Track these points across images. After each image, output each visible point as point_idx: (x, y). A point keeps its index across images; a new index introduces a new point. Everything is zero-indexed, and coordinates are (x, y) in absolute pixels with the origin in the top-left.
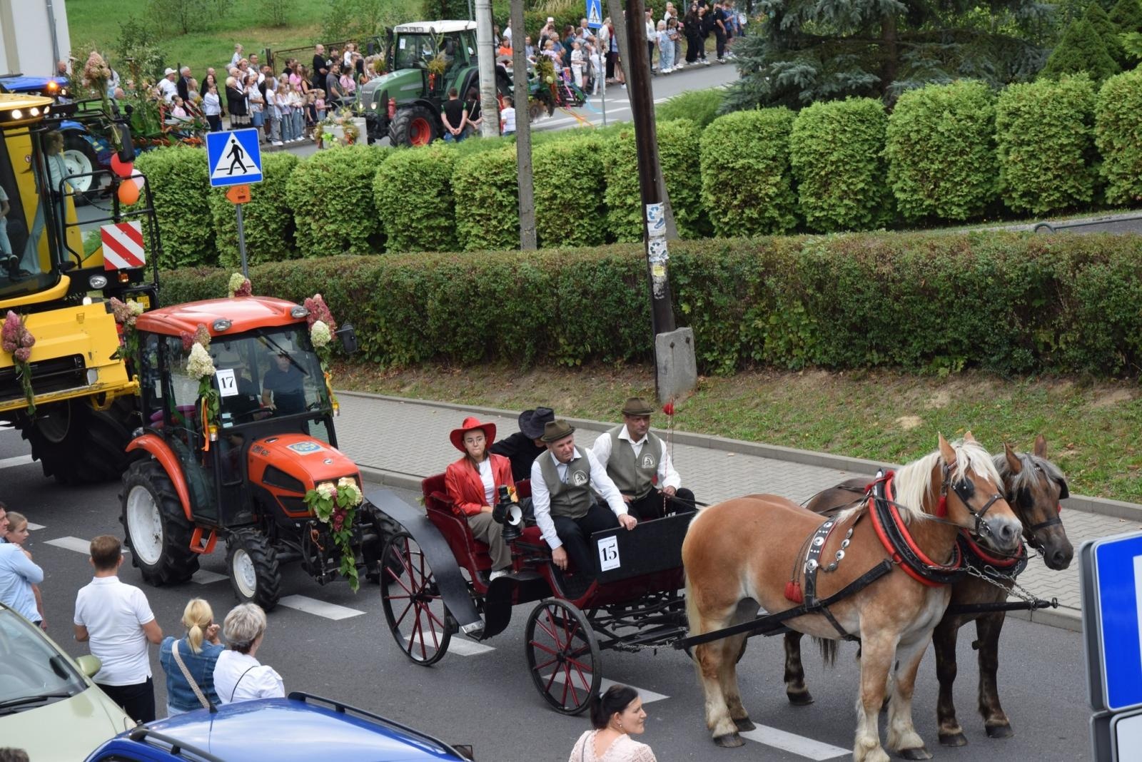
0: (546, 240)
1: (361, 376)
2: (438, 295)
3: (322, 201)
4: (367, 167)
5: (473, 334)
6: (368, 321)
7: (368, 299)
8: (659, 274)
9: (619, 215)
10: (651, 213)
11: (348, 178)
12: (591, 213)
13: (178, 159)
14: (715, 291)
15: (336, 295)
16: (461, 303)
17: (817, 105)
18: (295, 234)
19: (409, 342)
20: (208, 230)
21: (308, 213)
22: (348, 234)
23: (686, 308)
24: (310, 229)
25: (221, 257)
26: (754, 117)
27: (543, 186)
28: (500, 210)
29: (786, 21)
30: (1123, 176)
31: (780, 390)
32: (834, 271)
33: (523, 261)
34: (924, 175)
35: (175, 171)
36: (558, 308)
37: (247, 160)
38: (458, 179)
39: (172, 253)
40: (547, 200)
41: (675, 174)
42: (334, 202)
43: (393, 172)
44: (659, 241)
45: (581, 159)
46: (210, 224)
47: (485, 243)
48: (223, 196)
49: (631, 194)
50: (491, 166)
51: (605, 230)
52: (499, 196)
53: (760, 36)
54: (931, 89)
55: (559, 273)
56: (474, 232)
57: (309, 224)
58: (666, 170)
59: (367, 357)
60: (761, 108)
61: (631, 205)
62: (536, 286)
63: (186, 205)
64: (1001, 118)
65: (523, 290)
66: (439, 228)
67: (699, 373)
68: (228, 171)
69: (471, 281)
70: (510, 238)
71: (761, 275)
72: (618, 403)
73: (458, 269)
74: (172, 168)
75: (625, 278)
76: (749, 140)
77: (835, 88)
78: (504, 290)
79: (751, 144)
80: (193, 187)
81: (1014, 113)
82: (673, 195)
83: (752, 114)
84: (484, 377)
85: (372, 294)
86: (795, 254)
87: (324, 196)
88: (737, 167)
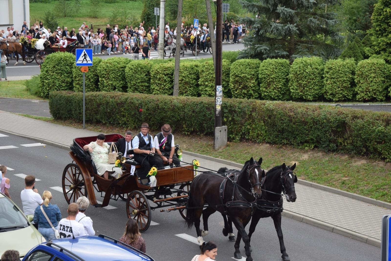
1: (118, 131)
2: (146, 108)
3: (108, 74)
4: (124, 64)
5: (156, 121)
6: (122, 113)
7: (123, 106)
8: (218, 108)
9: (203, 88)
10: (218, 88)
11: (117, 67)
12: (194, 86)
13: (64, 56)
14: (235, 115)
15: (113, 104)
16: (153, 111)
17: (268, 59)
18: (99, 83)
19: (135, 121)
21: (104, 77)
22: (116, 85)
23: (225, 120)
24: (104, 82)
25: (74, 88)
27: (179, 76)
28: (165, 82)
29: (261, 32)
30: (362, 92)
31: (254, 149)
32: (275, 113)
33: (175, 100)
34: (300, 84)
36: (184, 116)
37: (88, 58)
38: (153, 71)
39: (59, 85)
40: (181, 80)
42: (112, 75)
43: (132, 67)
44: (219, 97)
45: (192, 69)
46: (72, 78)
47: (159, 92)
48: (77, 69)
49: (207, 81)
50: (163, 68)
51: (197, 92)
52: (165, 78)
53: (252, 36)
54: (305, 58)
55: (186, 105)
56: (156, 88)
59: (121, 125)
60: (251, 58)
61: (207, 85)
62: (178, 108)
63: (65, 71)
64: (326, 70)
65: (174, 109)
66: (145, 86)
67: (228, 141)
68: (82, 62)
69: (157, 104)
70: (167, 91)
71: (251, 112)
72: (201, 148)
73: (153, 100)
74: (61, 59)
75: (207, 108)
76: (246, 68)
77: (274, 55)
78: (167, 108)
79: (247, 70)
80: (68, 65)
81: (330, 69)
83: (248, 60)
85: (124, 105)
86: (263, 106)
87: (109, 72)
88: (242, 76)
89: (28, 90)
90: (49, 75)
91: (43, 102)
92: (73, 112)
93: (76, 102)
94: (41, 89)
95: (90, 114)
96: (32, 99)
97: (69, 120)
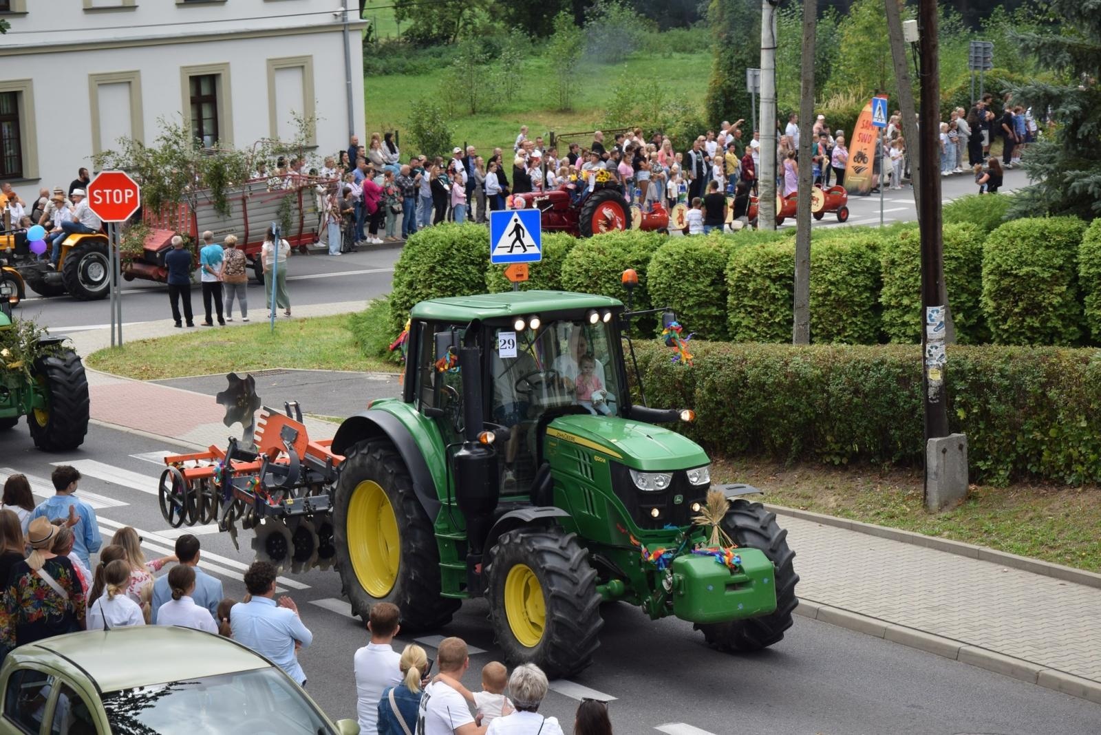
0: (817, 335)
2: (707, 384)
3: (596, 283)
4: (643, 253)
5: (740, 426)
7: (636, 383)
8: (935, 377)
9: (894, 315)
10: (930, 316)
11: (623, 262)
12: (865, 311)
13: (459, 235)
14: (993, 399)
16: (729, 394)
23: (961, 414)
26: (1042, 225)
27: (818, 282)
28: (772, 303)
29: (1084, 129)
31: (1057, 505)
33: (795, 355)
35: (455, 246)
36: (827, 405)
37: (528, 239)
38: (733, 269)
40: (821, 295)
41: (955, 277)
42: (608, 285)
43: (669, 259)
44: (937, 344)
45: (859, 256)
47: (755, 335)
48: (499, 273)
49: (907, 294)
50: (766, 258)
51: (878, 329)
52: (773, 289)
53: (1054, 143)
55: (831, 370)
56: (744, 323)
58: (946, 272)
60: (1051, 215)
61: (906, 306)
62: (807, 381)
63: (464, 280)
65: (793, 384)
66: (710, 317)
67: (971, 482)
68: (509, 249)
69: (741, 372)
70: (780, 332)
71: (1043, 385)
72: (885, 506)
73: (729, 360)
74: (453, 244)
75: (899, 379)
76: (1035, 248)
78: (774, 383)
79: (1038, 252)
80: (472, 263)
82: (952, 299)
83: (1040, 222)
84: (747, 469)
85: (641, 379)
86: (1081, 367)
87: (598, 279)
88: (1021, 274)
90: (417, 296)
96: (369, 370)
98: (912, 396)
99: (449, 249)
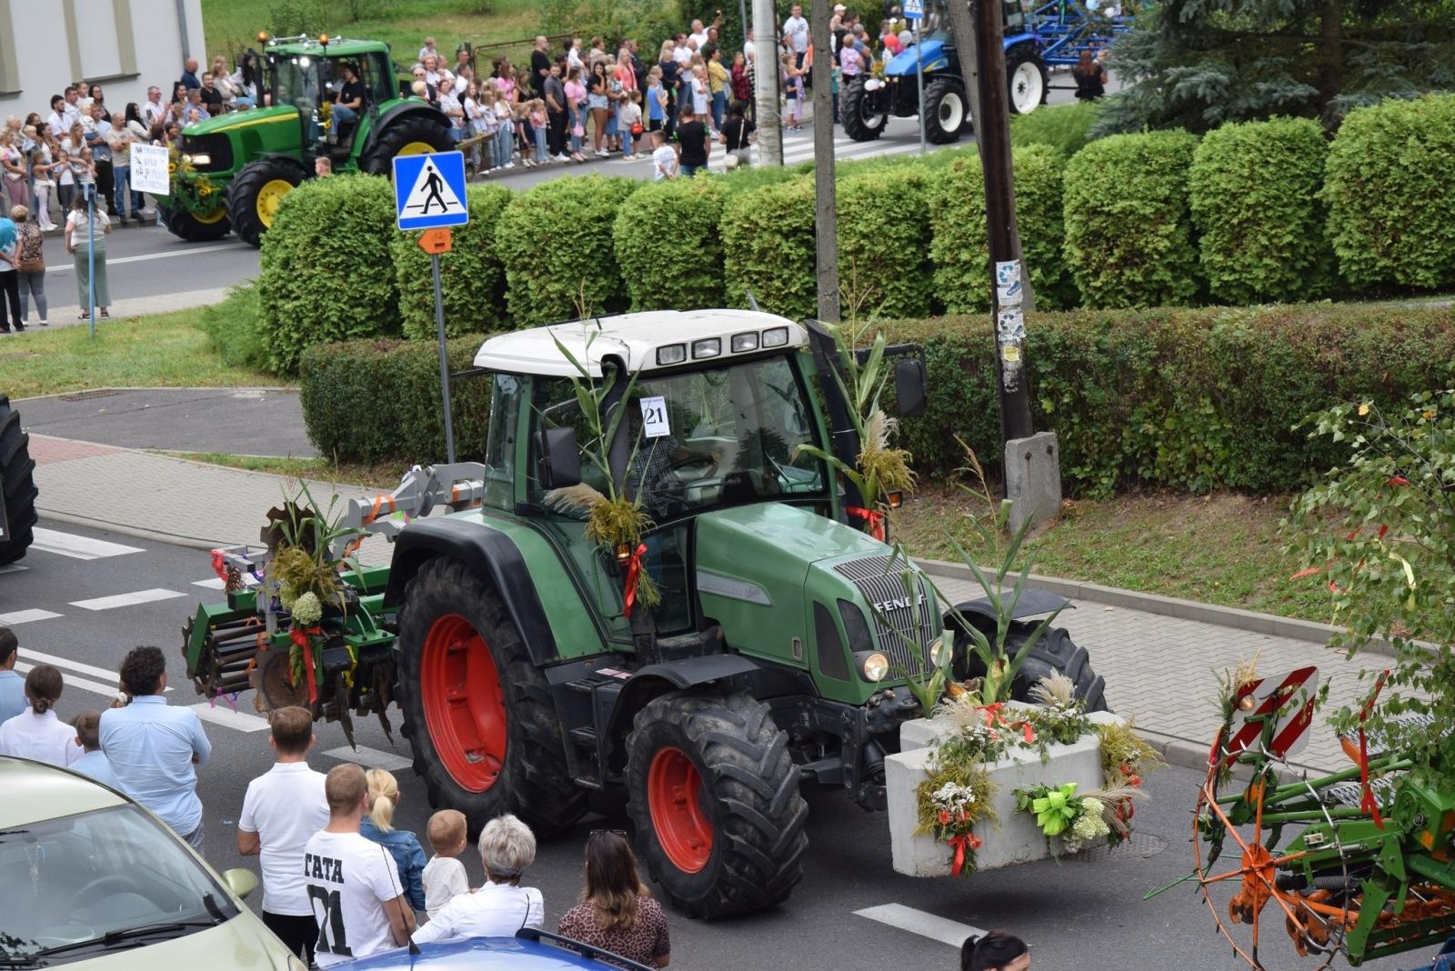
3: (544, 250)
4: (606, 205)
8: (1012, 357)
9: (950, 275)
10: (1002, 274)
11: (579, 220)
12: (910, 272)
13: (350, 192)
14: (1089, 383)
17: (1228, 126)
18: (507, 296)
20: (389, 288)
21: (525, 267)
23: (1047, 405)
24: (527, 288)
25: (406, 325)
26: (1139, 143)
27: (846, 235)
28: (786, 267)
29: (1188, 11)
31: (1178, 520)
32: (1257, 358)
34: (1378, 225)
35: (346, 208)
37: (447, 194)
38: (730, 223)
39: (340, 318)
40: (851, 253)
41: (1028, 219)
42: (560, 253)
43: (642, 213)
44: (1013, 312)
45: (899, 197)
46: (392, 281)
48: (410, 242)
49: (966, 246)
50: (774, 206)
51: (929, 296)
52: (785, 248)
53: (1148, 31)
54: (1391, 106)
57: (526, 282)
58: (1017, 214)
60: (1150, 129)
61: (966, 263)
63: (361, 254)
66: (702, 289)
67: (1065, 496)
68: (423, 209)
70: (798, 305)
71: (1153, 361)
72: (952, 534)
74: (343, 204)
75: (964, 363)
76: (1132, 175)
77: (1253, 102)
79: (1136, 181)
80: (370, 229)
82: (1026, 249)
83: (1136, 139)
86: (1203, 333)
87: (546, 244)
88: (1115, 211)
89: (217, 348)
90: (296, 278)
91: (280, 392)
92: (405, 426)
93: (410, 382)
94: (266, 339)
95: (475, 430)
96: (235, 384)
97: (388, 460)
98: (982, 384)
99: (337, 212)
